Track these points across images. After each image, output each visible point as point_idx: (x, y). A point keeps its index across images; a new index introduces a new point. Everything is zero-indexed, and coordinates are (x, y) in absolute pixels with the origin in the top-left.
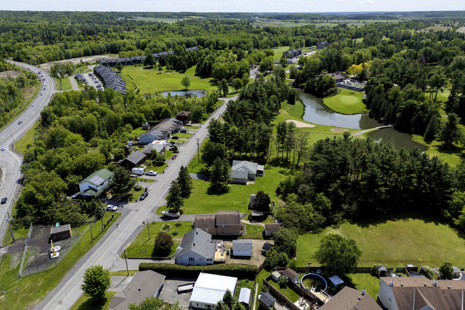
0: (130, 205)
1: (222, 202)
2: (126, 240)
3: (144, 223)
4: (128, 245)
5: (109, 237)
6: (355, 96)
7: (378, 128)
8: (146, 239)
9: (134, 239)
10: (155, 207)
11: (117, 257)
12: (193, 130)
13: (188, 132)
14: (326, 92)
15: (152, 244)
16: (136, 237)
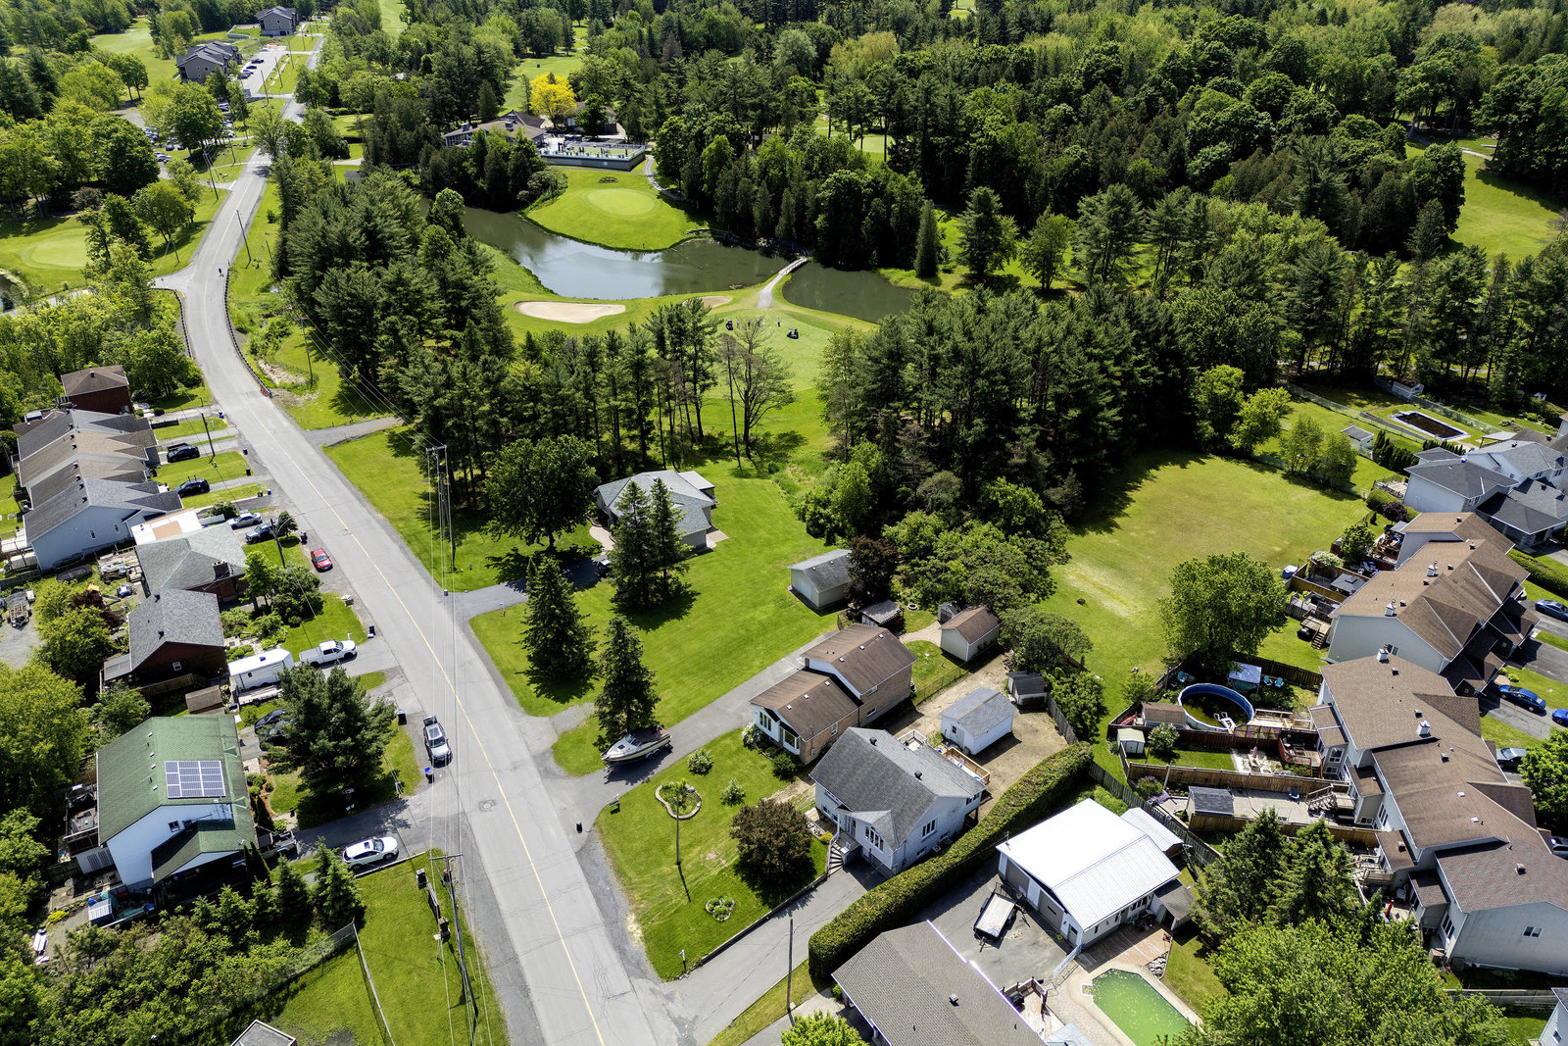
0: (423, 804)
1: (721, 633)
2: (599, 919)
3: (579, 828)
4: (634, 929)
5: (519, 950)
6: (623, 186)
7: (785, 272)
8: (665, 869)
9: (621, 899)
10: (534, 757)
11: (653, 991)
12: (214, 435)
13: (204, 450)
14: (526, 188)
15: (715, 872)
16: (617, 887)
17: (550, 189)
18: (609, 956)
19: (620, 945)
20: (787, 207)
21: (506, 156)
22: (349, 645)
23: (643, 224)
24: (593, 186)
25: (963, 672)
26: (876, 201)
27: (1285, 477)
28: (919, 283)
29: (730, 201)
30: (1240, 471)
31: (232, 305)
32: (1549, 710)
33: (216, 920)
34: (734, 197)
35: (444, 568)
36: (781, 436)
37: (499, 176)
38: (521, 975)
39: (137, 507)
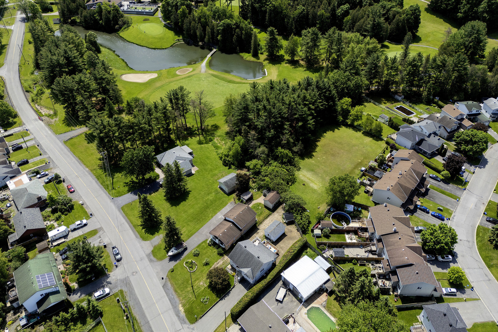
0: (115, 275)
1: (199, 205)
2: (171, 307)
3: (163, 278)
4: (181, 309)
7: (209, 56)
8: (189, 289)
9: (177, 300)
10: (147, 255)
11: (188, 328)
12: (26, 139)
13: (24, 145)
14: (118, 24)
15: (203, 289)
16: (175, 296)
17: (127, 24)
18: (175, 318)
19: (178, 315)
20: (208, 32)
21: (109, 12)
22: (85, 221)
23: (160, 38)
24: (141, 22)
25: (271, 213)
26: (237, 30)
27: (363, 133)
28: (253, 59)
29: (189, 29)
30: (350, 131)
31: (23, 81)
32: (431, 212)
33: (59, 322)
34: (190, 28)
35: (110, 188)
36: (212, 126)
37: (108, 20)
38: (150, 327)
39: (6, 175)
